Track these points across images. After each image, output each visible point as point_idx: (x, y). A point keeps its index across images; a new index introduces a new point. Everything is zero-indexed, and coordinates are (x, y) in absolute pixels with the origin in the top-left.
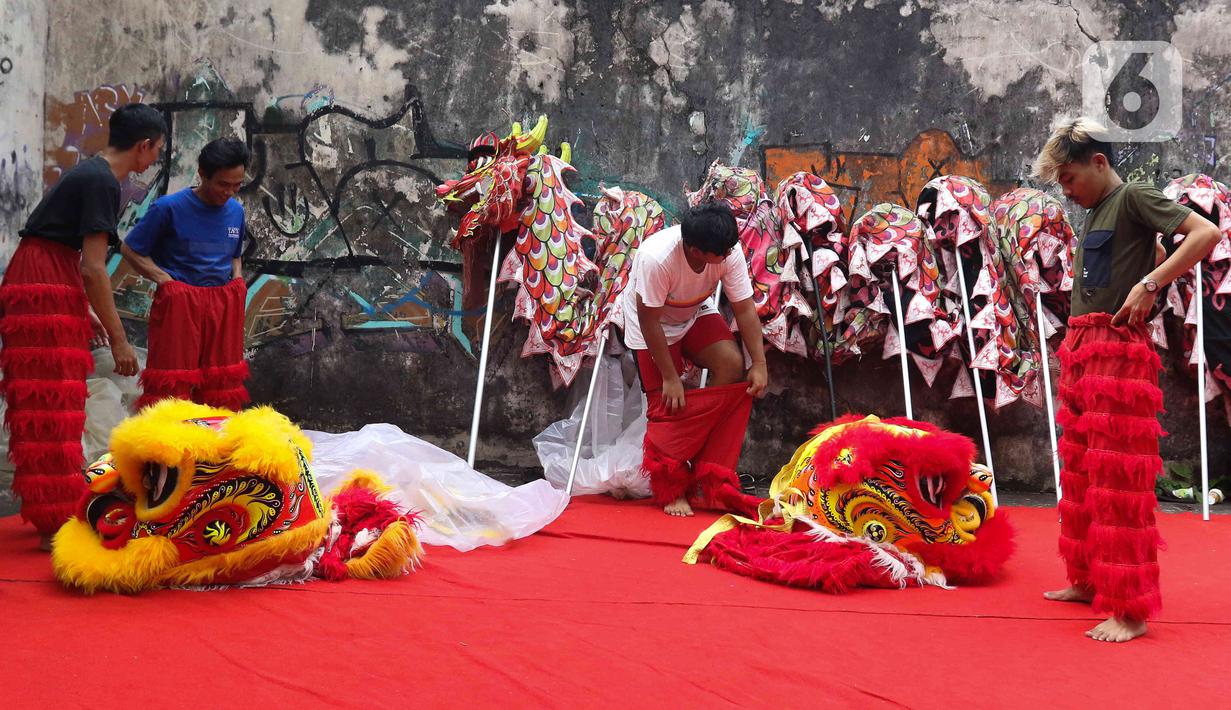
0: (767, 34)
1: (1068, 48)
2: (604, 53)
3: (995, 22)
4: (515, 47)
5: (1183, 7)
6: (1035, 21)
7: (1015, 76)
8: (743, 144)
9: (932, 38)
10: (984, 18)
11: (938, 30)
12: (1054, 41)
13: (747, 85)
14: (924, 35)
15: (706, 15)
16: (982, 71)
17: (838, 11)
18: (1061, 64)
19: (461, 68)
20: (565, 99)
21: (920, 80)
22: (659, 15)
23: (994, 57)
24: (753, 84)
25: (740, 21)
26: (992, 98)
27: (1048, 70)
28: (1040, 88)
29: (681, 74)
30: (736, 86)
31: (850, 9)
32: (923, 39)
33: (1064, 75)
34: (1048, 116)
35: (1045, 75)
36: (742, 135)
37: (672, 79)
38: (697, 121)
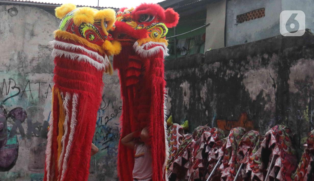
0: (217, 87)
1: (268, 83)
2: (195, 95)
3: (254, 77)
4: (184, 95)
5: (292, 64)
6: (261, 75)
7: (258, 93)
8: (214, 119)
9: (243, 84)
10: (252, 76)
11: (244, 81)
12: (265, 81)
13: (214, 102)
14: (242, 82)
15: (208, 83)
16: (252, 92)
17: (227, 78)
18: (266, 88)
19: (178, 101)
20: (189, 108)
21: (241, 97)
22: (201, 84)
23: (254, 87)
24: (215, 102)
25: (213, 83)
26: (254, 101)
27: (264, 90)
28: (263, 96)
29: (205, 100)
30: (212, 102)
31: (229, 77)
32: (241, 84)
33: (267, 91)
34: (264, 105)
35: (264, 92)
36: (213, 116)
37: (203, 101)
38: (207, 113)
